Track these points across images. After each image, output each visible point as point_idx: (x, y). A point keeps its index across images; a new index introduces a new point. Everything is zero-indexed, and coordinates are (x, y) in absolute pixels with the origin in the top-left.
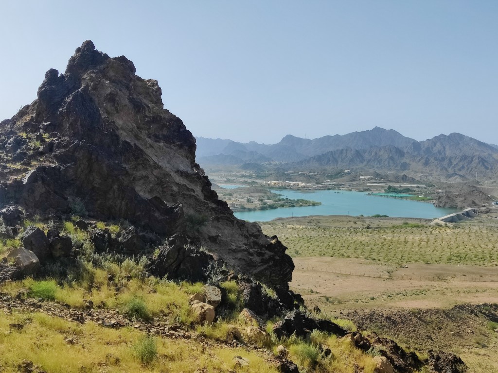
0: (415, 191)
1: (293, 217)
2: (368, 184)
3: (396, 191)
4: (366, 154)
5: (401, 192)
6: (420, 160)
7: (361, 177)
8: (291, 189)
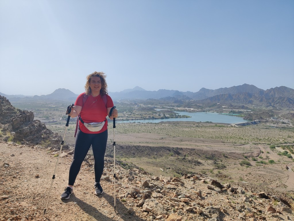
0: (244, 113)
1: (168, 122)
2: (224, 110)
3: (234, 112)
4: (234, 96)
5: (236, 113)
6: (258, 99)
7: (223, 106)
8: (187, 111)
